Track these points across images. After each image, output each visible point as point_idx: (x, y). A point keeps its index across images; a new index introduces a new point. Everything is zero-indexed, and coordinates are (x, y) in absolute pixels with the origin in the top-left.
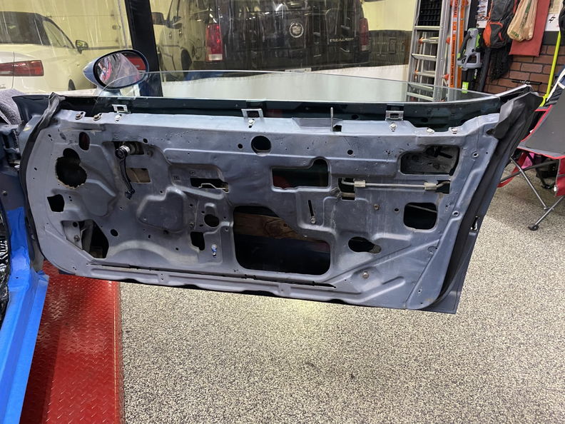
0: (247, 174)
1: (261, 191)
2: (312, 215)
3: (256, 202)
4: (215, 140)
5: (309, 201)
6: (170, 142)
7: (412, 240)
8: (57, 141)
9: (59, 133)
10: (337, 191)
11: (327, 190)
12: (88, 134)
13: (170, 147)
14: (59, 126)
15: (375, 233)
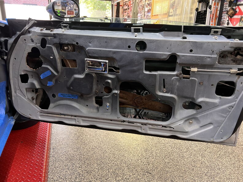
0: (131, 63)
1: (137, 73)
2: (164, 87)
3: (134, 79)
4: (115, 43)
5: (164, 80)
6: (90, 44)
7: (220, 102)
8: (29, 43)
9: (30, 38)
10: (181, 74)
11: (175, 73)
12: (46, 39)
13: (90, 47)
14: (30, 35)
15: (199, 98)
